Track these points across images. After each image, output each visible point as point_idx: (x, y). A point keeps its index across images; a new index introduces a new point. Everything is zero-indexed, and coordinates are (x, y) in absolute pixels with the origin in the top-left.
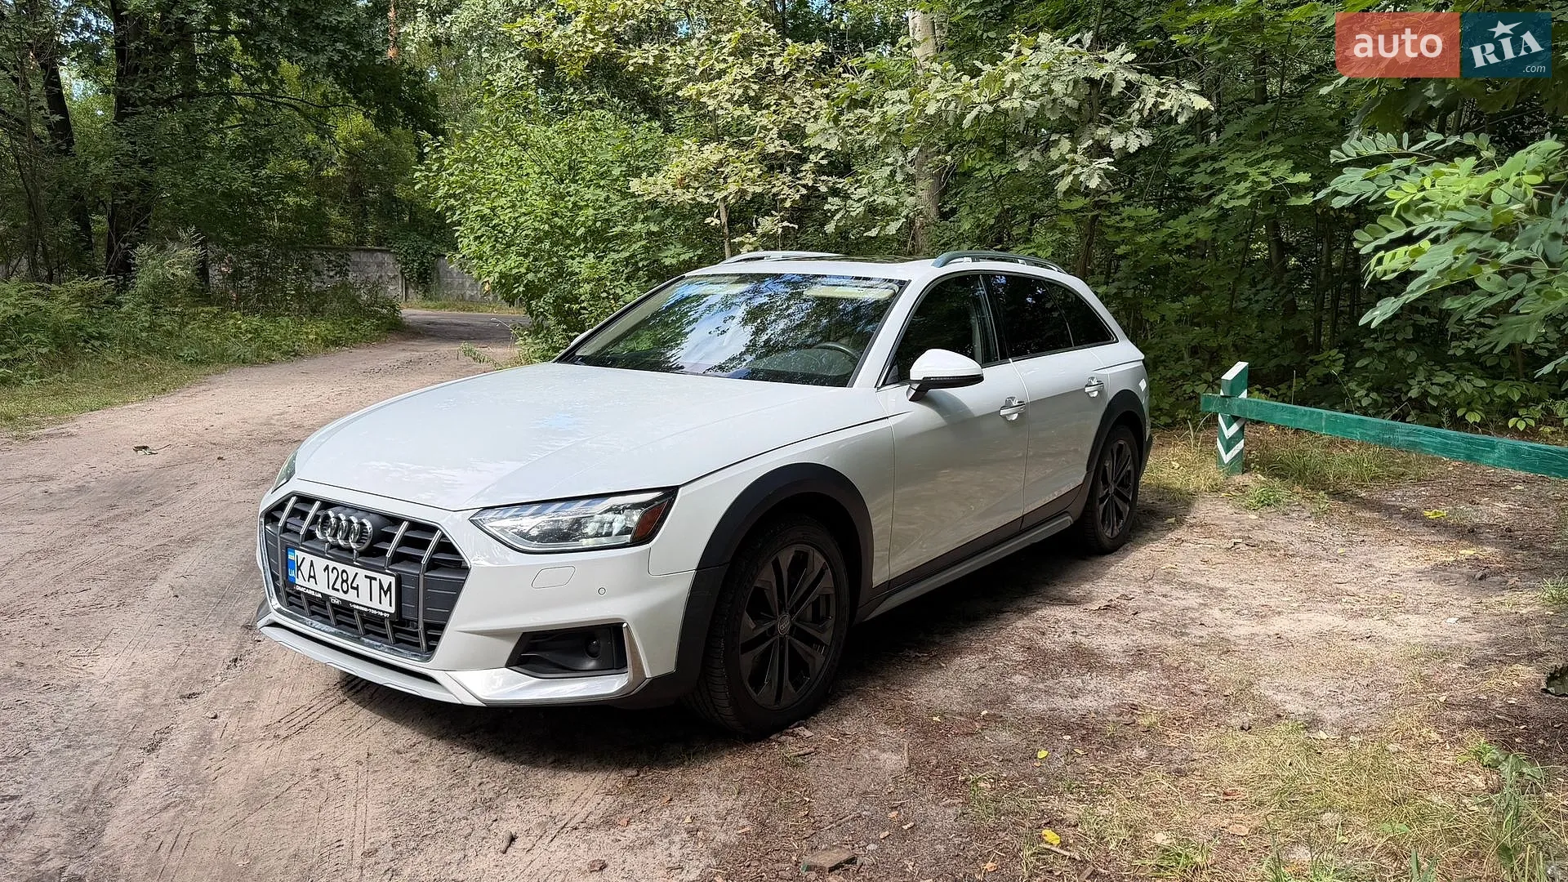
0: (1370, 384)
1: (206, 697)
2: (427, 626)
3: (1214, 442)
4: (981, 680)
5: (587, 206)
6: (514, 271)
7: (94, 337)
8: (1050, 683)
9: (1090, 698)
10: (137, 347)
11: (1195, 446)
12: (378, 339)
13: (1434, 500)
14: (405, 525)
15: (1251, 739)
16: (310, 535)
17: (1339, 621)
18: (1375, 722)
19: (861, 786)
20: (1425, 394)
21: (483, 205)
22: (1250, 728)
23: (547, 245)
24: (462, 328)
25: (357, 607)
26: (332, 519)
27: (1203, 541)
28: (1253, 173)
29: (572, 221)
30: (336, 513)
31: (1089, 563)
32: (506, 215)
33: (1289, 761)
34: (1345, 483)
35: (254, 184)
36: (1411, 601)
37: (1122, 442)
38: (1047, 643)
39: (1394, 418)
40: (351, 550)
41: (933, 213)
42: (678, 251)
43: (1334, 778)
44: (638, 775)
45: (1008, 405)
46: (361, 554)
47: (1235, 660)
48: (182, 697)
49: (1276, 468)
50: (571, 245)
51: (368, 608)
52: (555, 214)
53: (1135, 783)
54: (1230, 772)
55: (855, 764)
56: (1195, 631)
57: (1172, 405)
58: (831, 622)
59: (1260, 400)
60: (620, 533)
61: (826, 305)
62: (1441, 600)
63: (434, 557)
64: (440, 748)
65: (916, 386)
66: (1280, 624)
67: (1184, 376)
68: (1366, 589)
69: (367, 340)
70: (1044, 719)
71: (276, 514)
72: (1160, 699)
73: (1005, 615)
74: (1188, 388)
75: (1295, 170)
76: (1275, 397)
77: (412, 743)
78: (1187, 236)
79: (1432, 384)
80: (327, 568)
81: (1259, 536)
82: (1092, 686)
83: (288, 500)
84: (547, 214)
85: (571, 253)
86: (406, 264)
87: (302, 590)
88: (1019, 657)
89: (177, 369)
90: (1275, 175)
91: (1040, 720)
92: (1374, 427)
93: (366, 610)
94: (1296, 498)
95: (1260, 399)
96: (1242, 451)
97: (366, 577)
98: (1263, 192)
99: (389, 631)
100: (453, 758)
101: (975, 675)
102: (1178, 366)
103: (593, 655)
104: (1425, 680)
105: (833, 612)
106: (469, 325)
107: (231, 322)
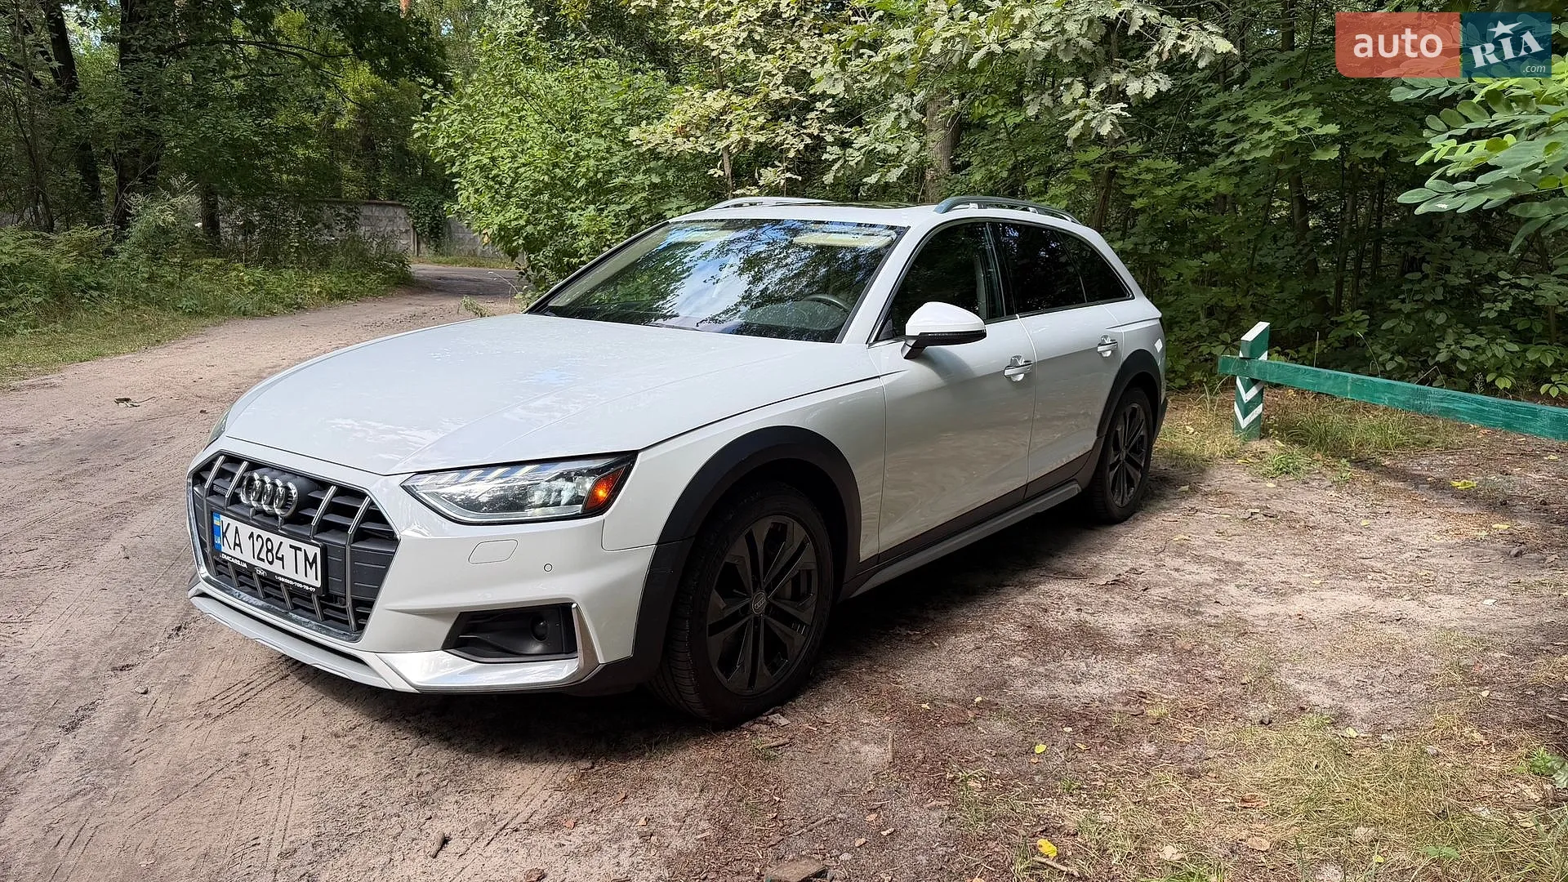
0: (1395, 347)
1: (140, 670)
2: (357, 603)
3: (1231, 407)
4: (976, 662)
5: (589, 156)
6: (514, 223)
7: (92, 288)
8: (1051, 666)
9: (1094, 684)
10: (136, 297)
11: (1211, 410)
12: (385, 293)
13: (1462, 471)
14: (333, 489)
15: (1272, 736)
16: (235, 500)
17: (1365, 600)
18: (1410, 719)
19: (839, 783)
20: (1454, 359)
21: (483, 154)
22: (1270, 722)
23: (546, 197)
24: (472, 284)
25: (283, 580)
26: (257, 482)
27: (1219, 510)
28: (1278, 122)
29: (573, 172)
30: (261, 476)
31: (1097, 533)
32: (506, 166)
33: (1315, 763)
34: (1367, 451)
35: (256, 134)
36: (1442, 579)
37: (1136, 406)
38: (1050, 622)
39: (1422, 383)
40: (275, 516)
41: (945, 167)
42: (681, 203)
43: (1367, 785)
44: (592, 768)
45: (1013, 364)
46: (287, 521)
47: (1253, 642)
48: (114, 669)
49: (1295, 434)
50: (570, 197)
51: (294, 581)
52: (556, 165)
53: (1142, 784)
54: (1248, 774)
55: (834, 757)
56: (1210, 610)
57: (1187, 367)
58: (813, 598)
59: (1281, 363)
60: (570, 503)
61: (826, 253)
62: (1475, 578)
63: (362, 526)
64: (381, 732)
65: (912, 343)
66: (1300, 604)
67: (1200, 337)
68: (1393, 565)
69: (374, 294)
70: (1043, 707)
71: (204, 475)
72: (1171, 686)
73: (1006, 590)
74: (1205, 349)
75: (1324, 120)
76: (1294, 359)
77: (352, 725)
78: (1208, 190)
79: (1462, 348)
80: (251, 535)
81: (1277, 506)
82: (1097, 670)
83: (215, 459)
84: (547, 164)
85: (572, 205)
86: (418, 218)
87: (228, 558)
88: (1018, 636)
89: (175, 320)
90: (1302, 125)
91: (1040, 708)
92: (1404, 392)
93: (291, 583)
94: (1317, 466)
95: (1281, 361)
96: (1260, 415)
97: (291, 546)
98: (1288, 142)
99: (316, 606)
100: (394, 744)
101: (970, 657)
102: (1195, 327)
103: (540, 638)
104: (1464, 671)
105: (814, 588)
106: (479, 280)
107: (234, 273)
